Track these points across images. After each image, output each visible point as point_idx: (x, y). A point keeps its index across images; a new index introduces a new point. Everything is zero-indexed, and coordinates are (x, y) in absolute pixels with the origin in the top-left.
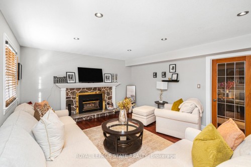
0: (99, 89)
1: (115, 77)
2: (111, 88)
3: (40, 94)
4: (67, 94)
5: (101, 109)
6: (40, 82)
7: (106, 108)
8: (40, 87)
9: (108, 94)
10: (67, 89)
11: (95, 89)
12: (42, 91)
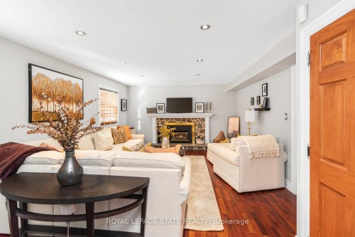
0: (189, 120)
1: (209, 106)
2: (203, 120)
3: (139, 122)
4: (158, 123)
5: (191, 142)
6: (139, 112)
7: (195, 142)
8: (139, 117)
9: (200, 126)
10: (157, 119)
11: (184, 120)
12: (140, 119)
